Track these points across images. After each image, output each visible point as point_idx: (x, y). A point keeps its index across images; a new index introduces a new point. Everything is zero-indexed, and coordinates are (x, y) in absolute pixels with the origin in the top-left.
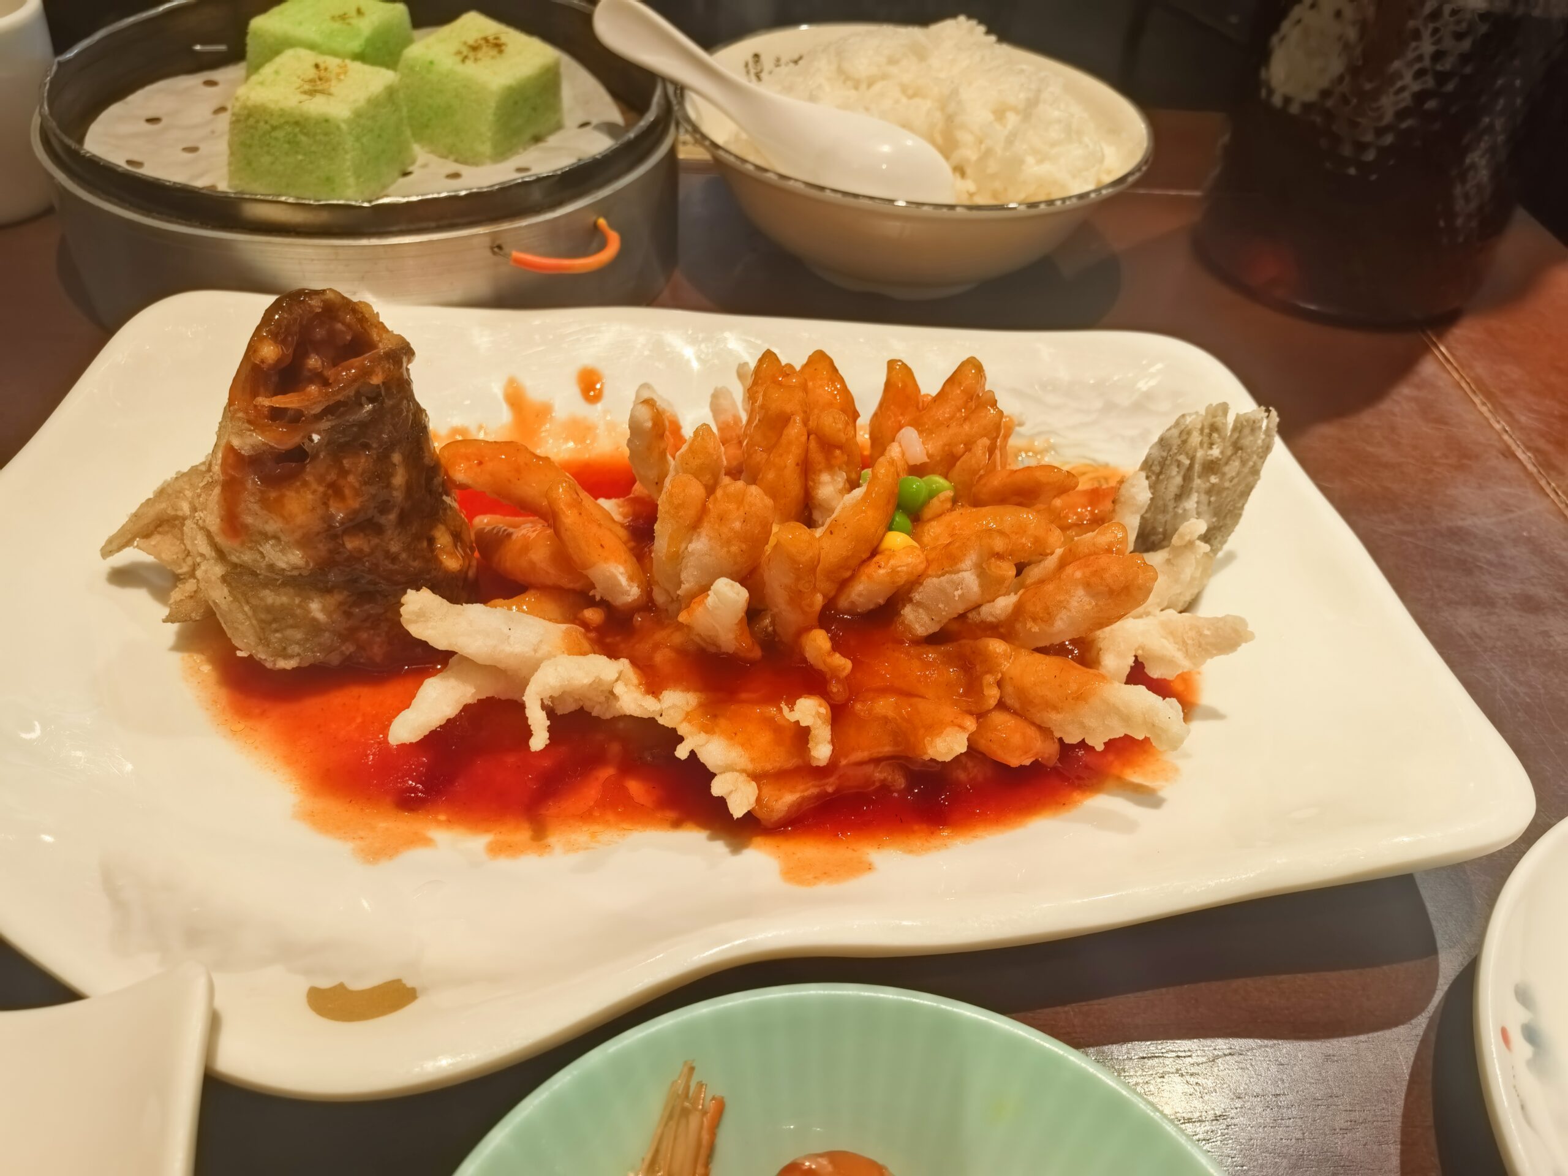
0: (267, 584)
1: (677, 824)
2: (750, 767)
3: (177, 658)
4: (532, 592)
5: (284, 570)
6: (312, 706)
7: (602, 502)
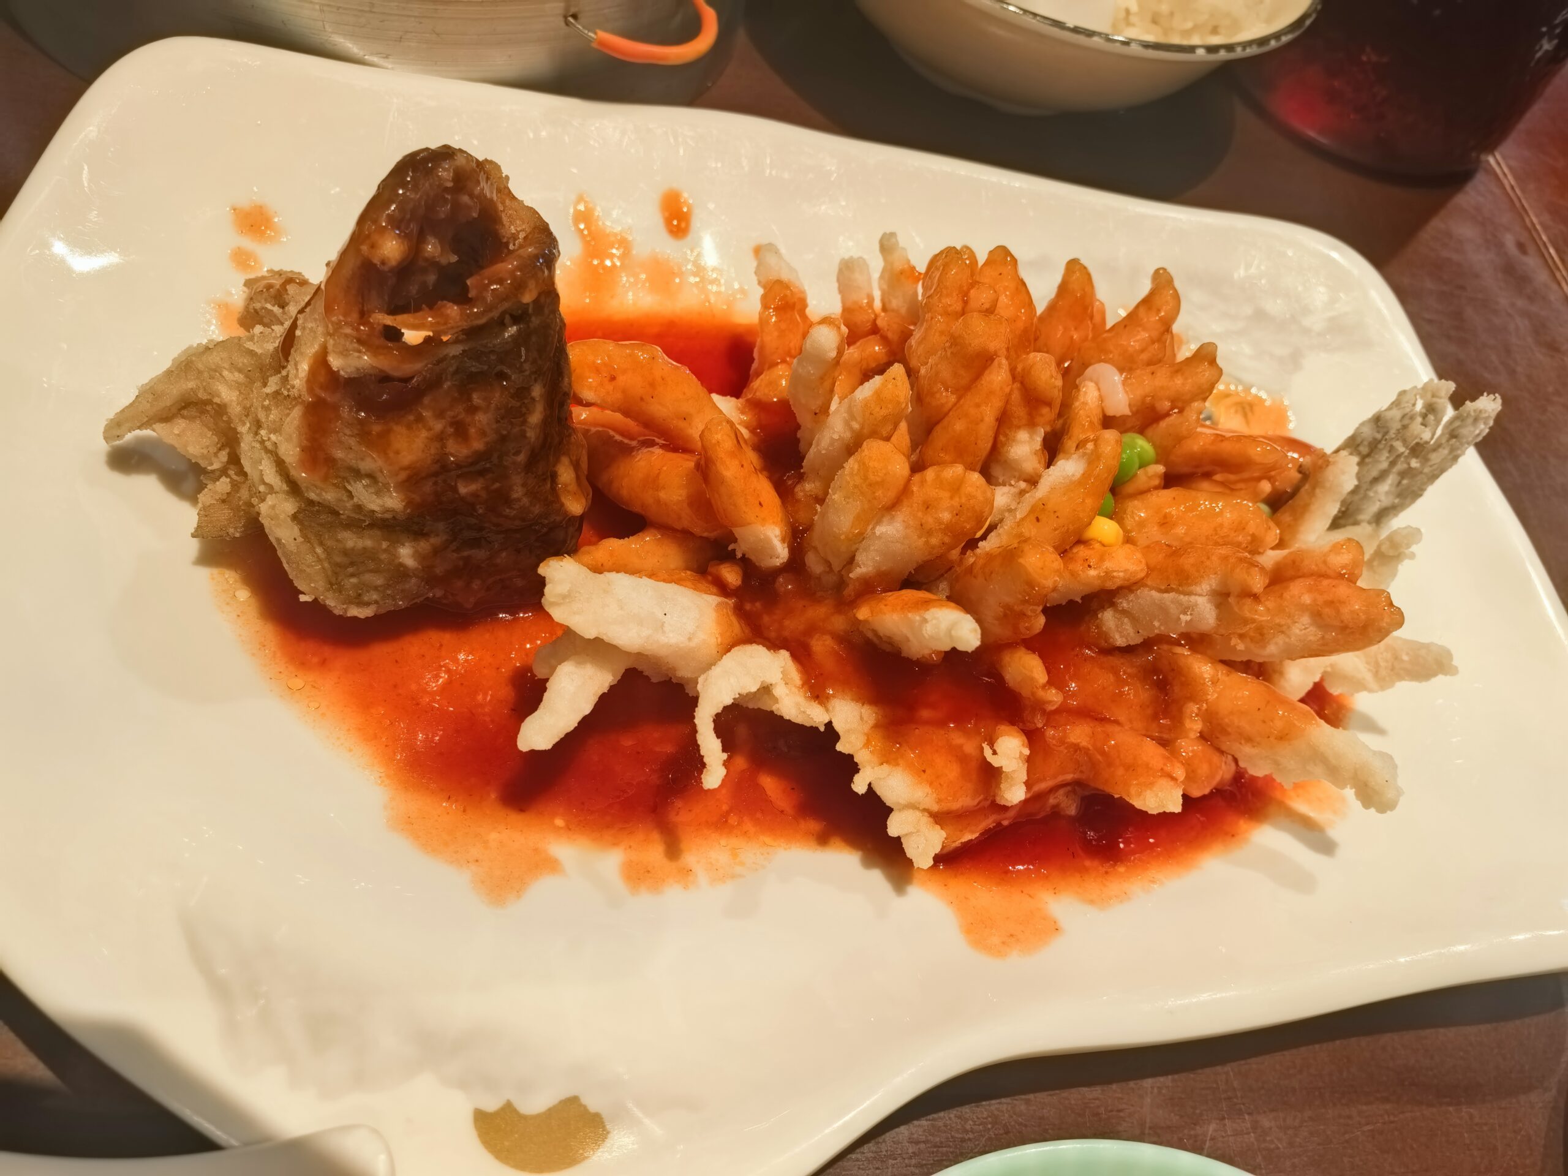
0: (352, 525)
1: (823, 840)
2: (935, 808)
3: (205, 574)
4: (653, 531)
5: (373, 511)
6: (382, 652)
7: (715, 397)
